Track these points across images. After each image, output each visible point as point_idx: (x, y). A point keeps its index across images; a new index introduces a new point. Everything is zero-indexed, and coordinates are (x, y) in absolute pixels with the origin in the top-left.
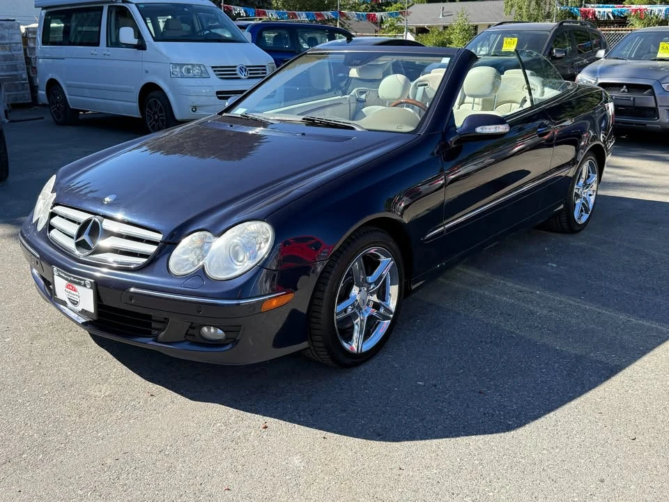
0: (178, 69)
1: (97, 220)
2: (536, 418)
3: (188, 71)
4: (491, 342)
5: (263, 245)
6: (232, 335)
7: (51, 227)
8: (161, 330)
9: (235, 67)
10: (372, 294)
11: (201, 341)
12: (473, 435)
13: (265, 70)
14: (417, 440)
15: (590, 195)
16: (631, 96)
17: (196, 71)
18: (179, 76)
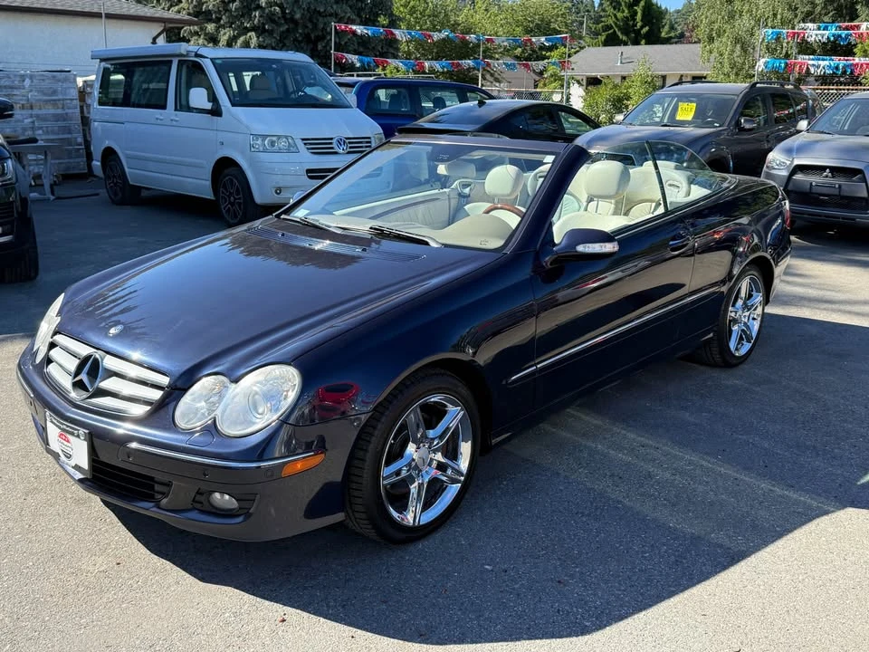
0: (259, 142)
1: (97, 356)
2: (621, 618)
3: (272, 144)
4: (589, 515)
5: (290, 393)
6: (245, 504)
7: (49, 361)
8: (165, 495)
9: (332, 139)
10: (435, 452)
11: (210, 509)
12: (537, 638)
13: (370, 142)
14: (468, 643)
15: (754, 319)
16: (837, 182)
17: (283, 144)
18: (261, 149)
